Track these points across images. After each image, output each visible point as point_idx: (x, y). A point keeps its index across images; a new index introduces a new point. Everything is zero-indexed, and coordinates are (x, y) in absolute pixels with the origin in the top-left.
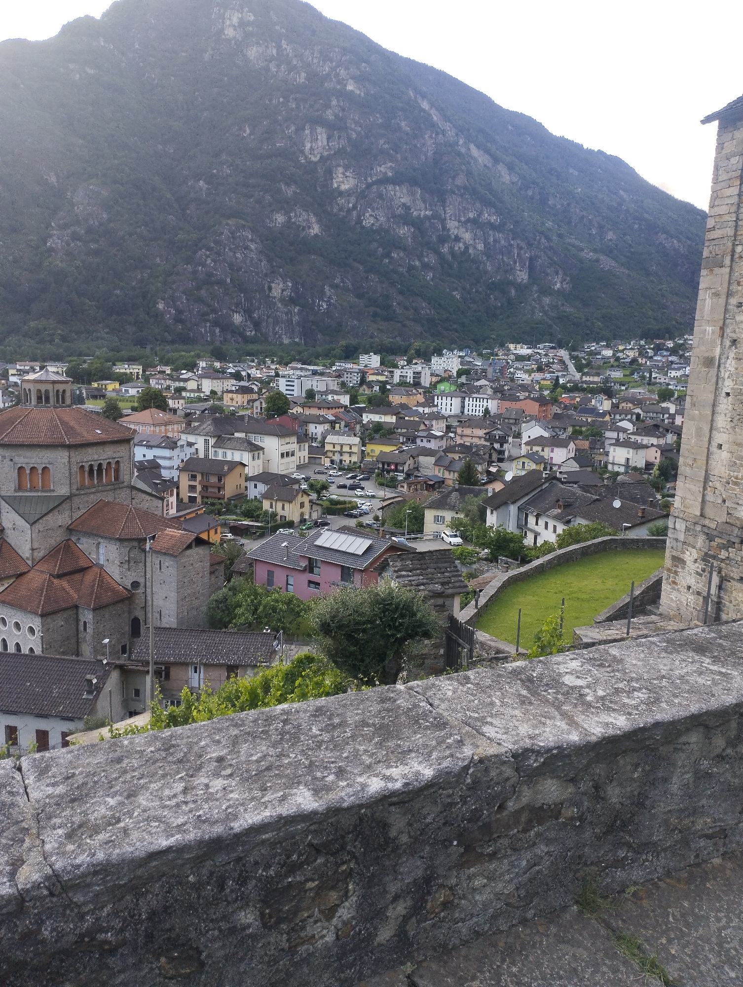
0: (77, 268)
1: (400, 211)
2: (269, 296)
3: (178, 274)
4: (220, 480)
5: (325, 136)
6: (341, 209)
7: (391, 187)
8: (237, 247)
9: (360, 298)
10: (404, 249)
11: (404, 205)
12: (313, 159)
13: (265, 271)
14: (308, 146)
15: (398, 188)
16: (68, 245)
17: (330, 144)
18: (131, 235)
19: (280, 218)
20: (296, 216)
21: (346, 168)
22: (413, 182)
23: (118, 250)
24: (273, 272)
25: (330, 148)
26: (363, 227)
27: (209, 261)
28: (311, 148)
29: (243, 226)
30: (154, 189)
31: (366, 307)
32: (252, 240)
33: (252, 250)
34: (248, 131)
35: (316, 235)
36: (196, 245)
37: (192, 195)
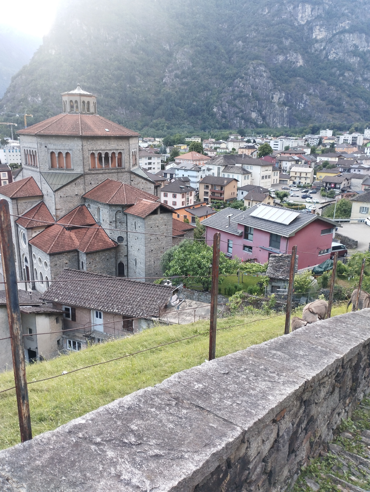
0: (176, 92)
1: (352, 49)
2: (272, 102)
3: (225, 92)
4: (222, 189)
5: (310, 9)
6: (316, 50)
7: (347, 35)
8: (257, 75)
9: (324, 101)
10: (353, 71)
11: (355, 45)
12: (303, 23)
13: (270, 88)
14: (300, 15)
15: (351, 35)
16: (173, 80)
17: (313, 13)
18: (203, 73)
19: (281, 58)
20: (290, 56)
21: (321, 26)
22: (361, 31)
23: (196, 82)
24: (275, 88)
25: (312, 16)
26: (328, 60)
27: (241, 84)
28: (302, 17)
29: (261, 64)
30: (216, 47)
31: (327, 105)
32: (265, 71)
33: (264, 77)
34: (267, 11)
35: (301, 66)
36: (235, 76)
37: (235, 49)
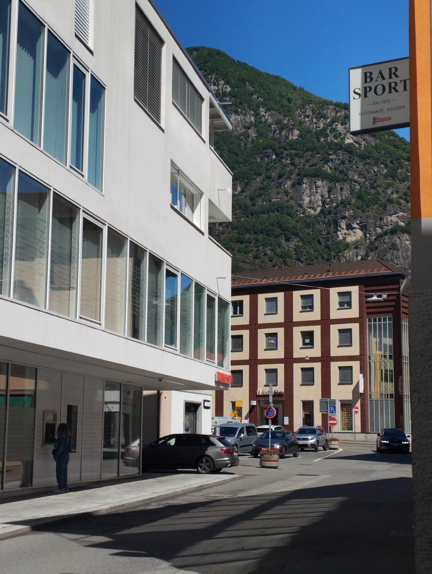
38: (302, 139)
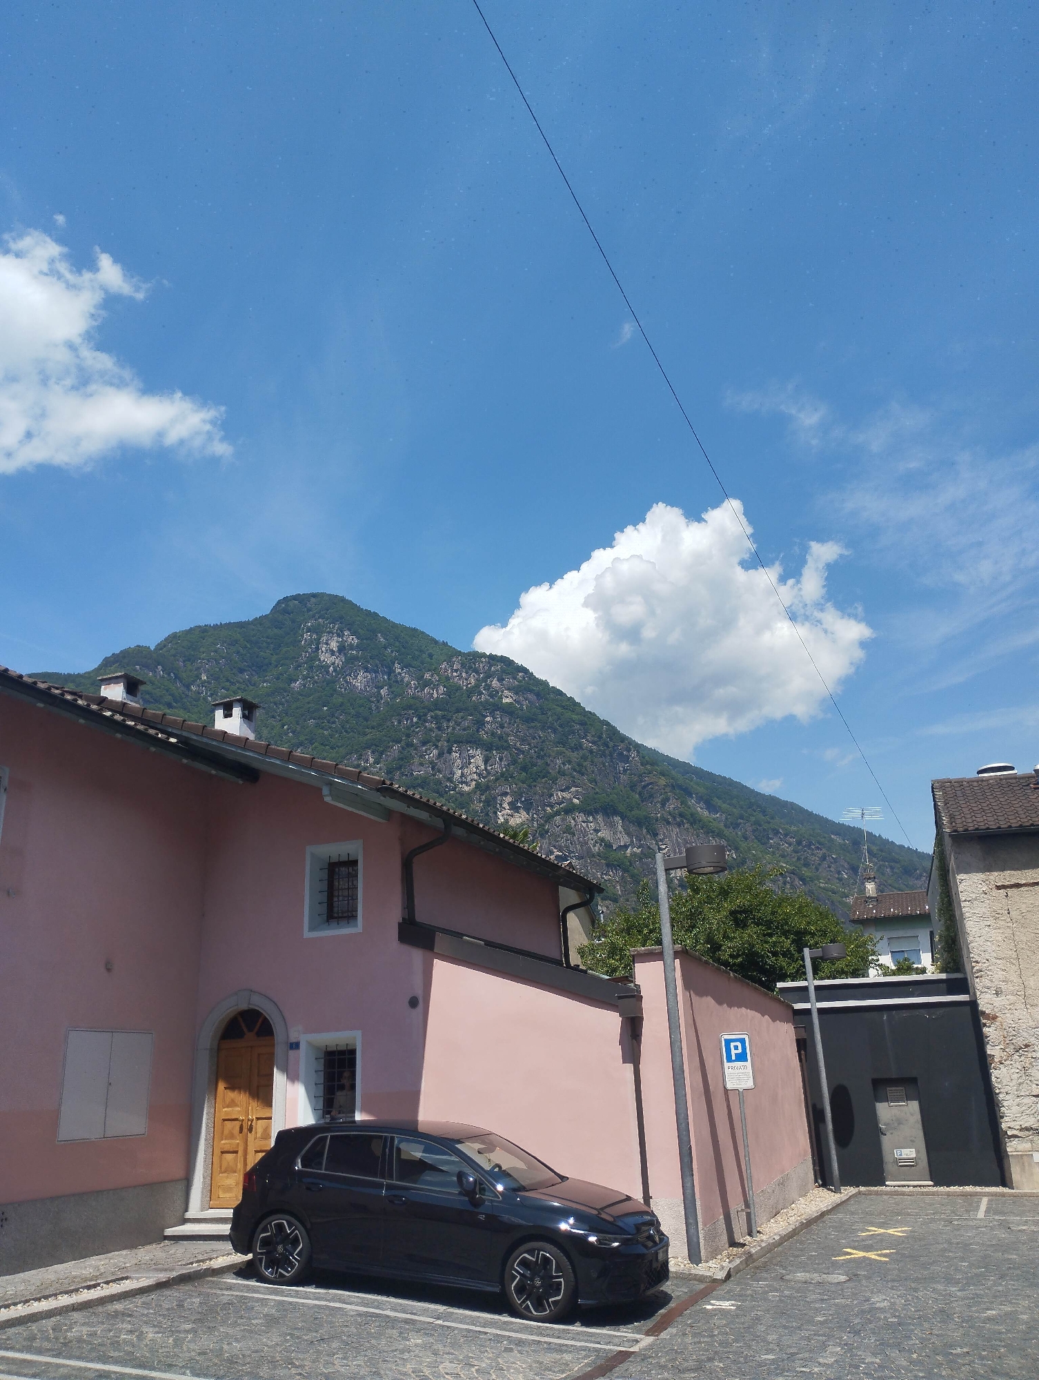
38: (450, 698)
